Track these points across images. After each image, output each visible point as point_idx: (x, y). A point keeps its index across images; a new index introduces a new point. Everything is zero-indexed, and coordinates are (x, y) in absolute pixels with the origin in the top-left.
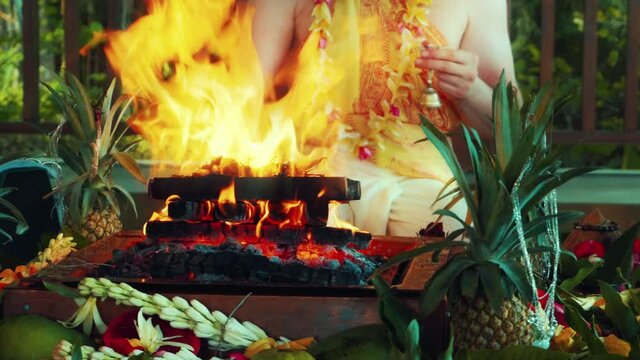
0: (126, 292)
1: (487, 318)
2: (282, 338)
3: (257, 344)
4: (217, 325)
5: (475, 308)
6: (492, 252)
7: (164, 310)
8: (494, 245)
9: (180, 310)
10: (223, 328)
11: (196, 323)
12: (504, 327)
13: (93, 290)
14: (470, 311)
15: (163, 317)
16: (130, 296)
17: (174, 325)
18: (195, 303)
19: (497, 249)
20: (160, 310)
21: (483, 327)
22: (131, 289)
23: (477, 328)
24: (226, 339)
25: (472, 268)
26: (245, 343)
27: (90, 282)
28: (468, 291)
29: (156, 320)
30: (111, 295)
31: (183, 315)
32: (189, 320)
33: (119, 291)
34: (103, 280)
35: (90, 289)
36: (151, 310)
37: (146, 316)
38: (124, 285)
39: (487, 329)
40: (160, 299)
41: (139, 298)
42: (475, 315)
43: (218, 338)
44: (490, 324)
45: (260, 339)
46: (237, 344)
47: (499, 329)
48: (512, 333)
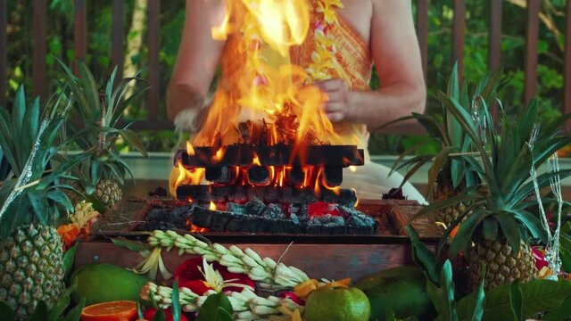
0: (190, 242)
1: (504, 258)
2: (323, 280)
3: (304, 285)
4: (268, 269)
5: (493, 250)
6: (506, 203)
7: (224, 257)
8: (508, 198)
9: (236, 256)
10: (273, 272)
11: (250, 268)
12: (519, 265)
13: (162, 241)
14: (490, 252)
15: (222, 263)
16: (194, 245)
17: (231, 269)
18: (249, 251)
19: (510, 200)
20: (220, 258)
21: (500, 266)
22: (194, 239)
23: (496, 267)
24: (277, 281)
25: (490, 217)
26: (292, 284)
27: (159, 234)
28: (490, 234)
29: (217, 266)
30: (178, 244)
31: (240, 261)
32: (244, 265)
33: (184, 241)
34: (170, 232)
35: (159, 240)
36: (212, 257)
37: (209, 263)
38: (188, 236)
39: (505, 268)
40: (219, 247)
41: (201, 247)
42: (494, 255)
43: (268, 281)
44: (507, 263)
45: (304, 281)
46: (286, 285)
47: (514, 267)
48: (525, 271)
